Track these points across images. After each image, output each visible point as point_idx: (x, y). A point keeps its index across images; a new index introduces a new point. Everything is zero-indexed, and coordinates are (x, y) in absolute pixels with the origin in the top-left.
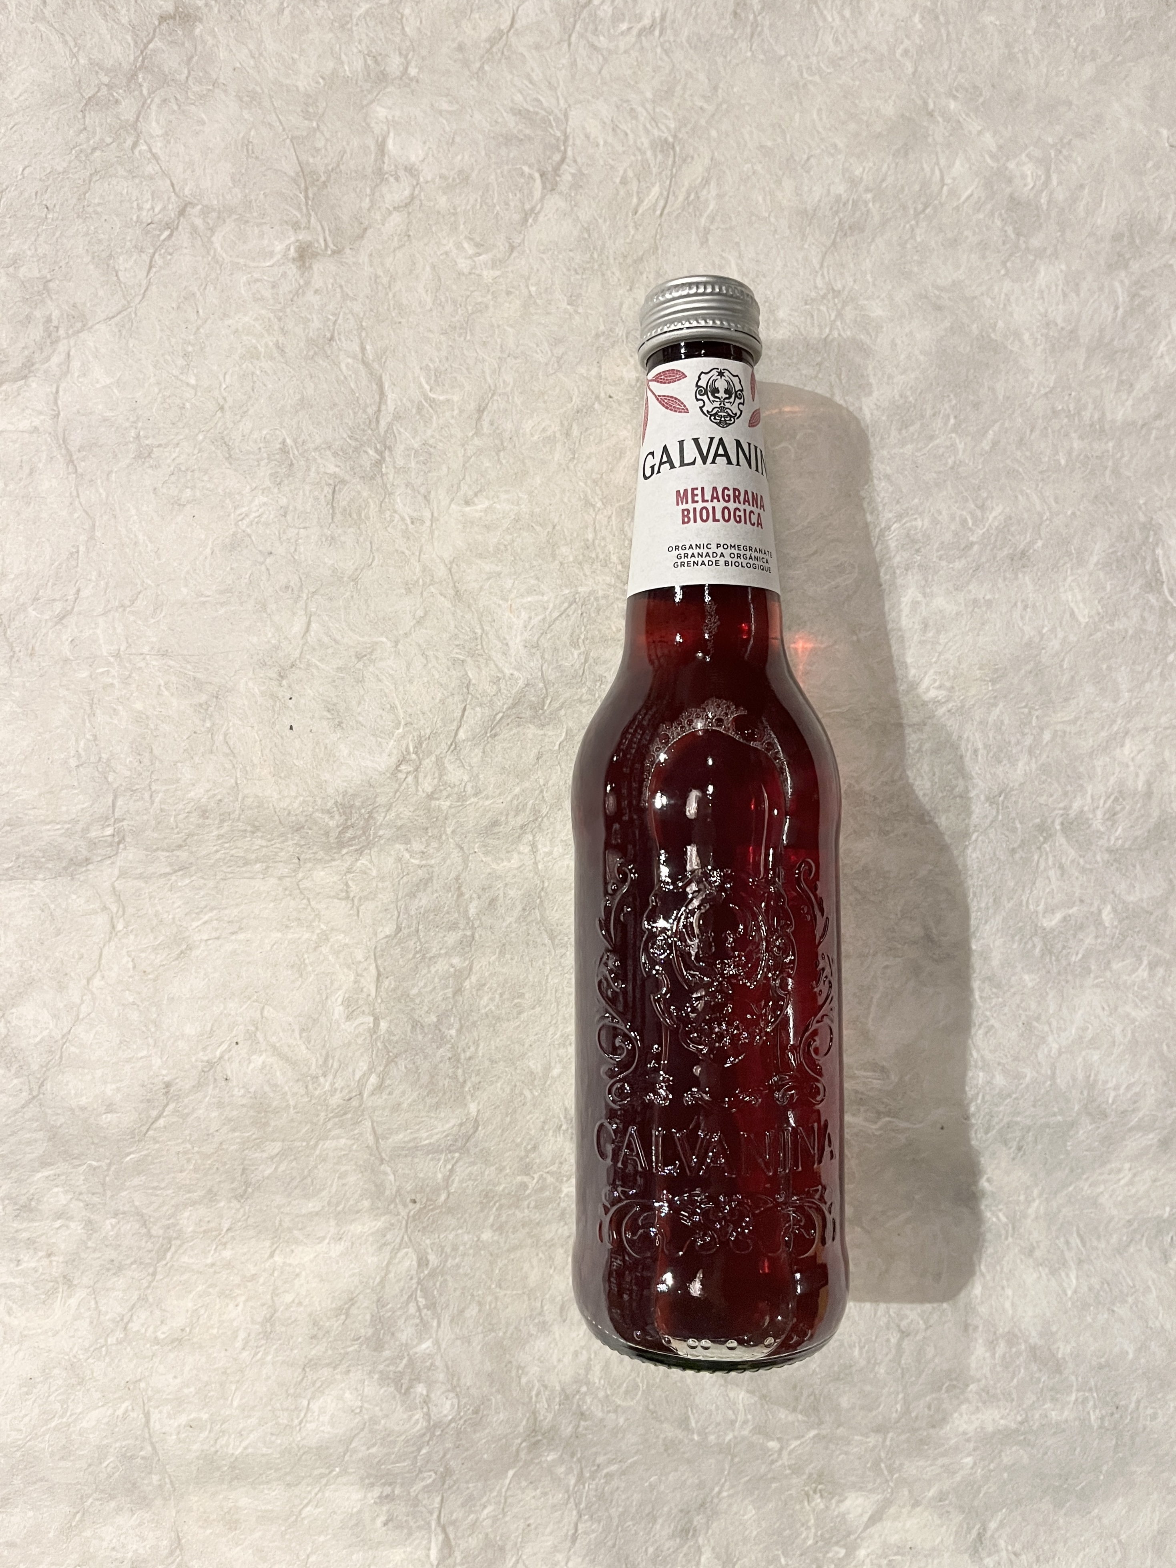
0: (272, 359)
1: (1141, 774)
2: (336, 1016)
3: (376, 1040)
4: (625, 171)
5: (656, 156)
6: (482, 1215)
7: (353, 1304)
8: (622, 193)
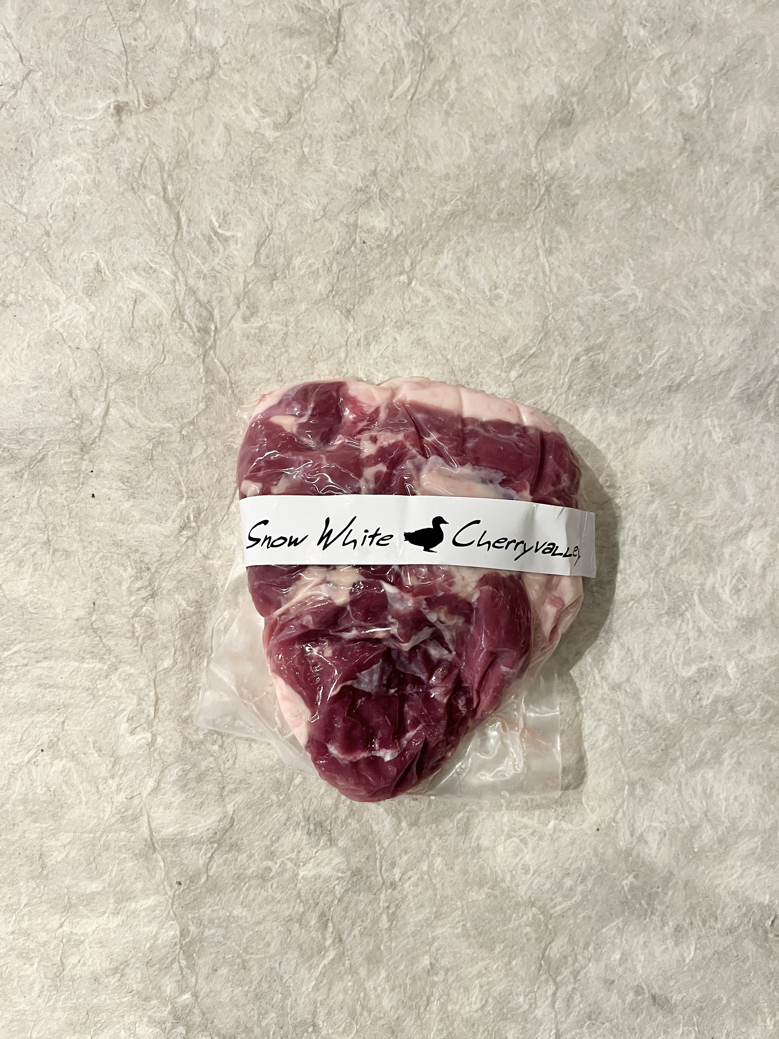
0: (89, 193)
1: (758, 560)
2: (122, 731)
3: (154, 751)
4: (384, 64)
5: (409, 56)
6: (235, 894)
7: (127, 966)
8: (381, 80)
